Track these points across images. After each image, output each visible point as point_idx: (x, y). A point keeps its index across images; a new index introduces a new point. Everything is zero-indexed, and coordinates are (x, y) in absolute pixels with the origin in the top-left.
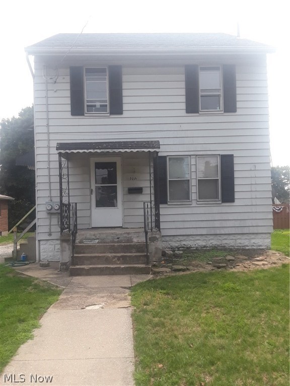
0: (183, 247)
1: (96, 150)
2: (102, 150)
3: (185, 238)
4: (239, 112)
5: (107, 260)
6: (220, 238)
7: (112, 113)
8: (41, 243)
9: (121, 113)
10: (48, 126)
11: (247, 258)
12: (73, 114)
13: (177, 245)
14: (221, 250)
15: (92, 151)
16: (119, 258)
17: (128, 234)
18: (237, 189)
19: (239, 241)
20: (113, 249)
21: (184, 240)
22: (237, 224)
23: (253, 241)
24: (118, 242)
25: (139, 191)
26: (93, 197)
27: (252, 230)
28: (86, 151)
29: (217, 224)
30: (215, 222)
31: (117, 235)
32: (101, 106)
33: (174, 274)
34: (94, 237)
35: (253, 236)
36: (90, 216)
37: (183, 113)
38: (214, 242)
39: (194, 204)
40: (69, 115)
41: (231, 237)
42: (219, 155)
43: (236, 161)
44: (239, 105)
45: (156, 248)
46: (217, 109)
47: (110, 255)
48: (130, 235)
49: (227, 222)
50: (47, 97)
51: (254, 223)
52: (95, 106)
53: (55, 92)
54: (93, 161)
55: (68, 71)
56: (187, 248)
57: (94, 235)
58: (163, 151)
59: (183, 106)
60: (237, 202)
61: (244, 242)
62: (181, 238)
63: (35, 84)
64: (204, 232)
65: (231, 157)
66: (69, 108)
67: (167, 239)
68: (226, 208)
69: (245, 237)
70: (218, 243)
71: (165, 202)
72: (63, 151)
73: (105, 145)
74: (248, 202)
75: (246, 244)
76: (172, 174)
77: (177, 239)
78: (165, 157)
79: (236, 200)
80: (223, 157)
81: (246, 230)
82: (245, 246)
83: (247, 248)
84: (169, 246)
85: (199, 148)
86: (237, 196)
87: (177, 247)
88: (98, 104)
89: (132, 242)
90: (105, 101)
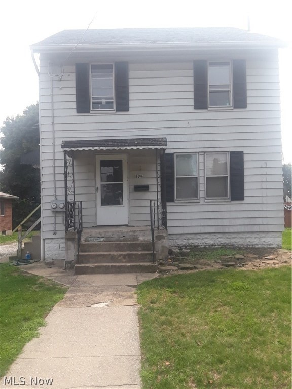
0: (191, 246)
1: (101, 148)
2: (107, 148)
3: (192, 236)
4: (249, 108)
5: (113, 259)
6: (229, 237)
7: (118, 110)
8: (46, 241)
9: (127, 110)
10: (53, 124)
11: (256, 256)
12: (78, 112)
13: (184, 243)
14: (230, 248)
15: (97, 148)
16: (124, 256)
17: (134, 232)
18: (246, 186)
19: (249, 240)
20: (119, 247)
21: (192, 239)
22: (247, 222)
23: (263, 239)
24: (123, 240)
25: (145, 188)
26: (99, 195)
27: (262, 228)
28: (91, 148)
29: (226, 222)
30: (224, 220)
31: (122, 233)
32: (107, 103)
33: (181, 272)
34: (99, 236)
35: (263, 235)
36: (96, 215)
37: (192, 109)
38: (223, 240)
39: (202, 201)
40: (74, 112)
41: (241, 235)
42: (228, 152)
43: (246, 158)
44: (249, 101)
45: (163, 247)
46: (226, 105)
47: (115, 253)
48: (136, 234)
49: (236, 220)
50: (52, 95)
51: (265, 221)
52: (101, 103)
53: (61, 89)
54: (99, 158)
55: (73, 68)
56: (195, 246)
57: (99, 233)
58: (170, 148)
59: (192, 102)
60: (246, 200)
61: (255, 241)
62: (188, 236)
63: (40, 81)
64: (212, 230)
65: (241, 153)
66: (74, 105)
67: (174, 237)
68: (236, 206)
69: (255, 235)
70: (227, 242)
71: (172, 200)
72: (68, 149)
73: (111, 143)
74: (258, 200)
75: (257, 242)
76: (179, 171)
77: (184, 237)
78: (172, 154)
79: (245, 198)
80: (233, 154)
81: (256, 229)
82: (254, 245)
83: (257, 246)
84: (176, 245)
85: (207, 145)
86: (246, 193)
87: (183, 245)
88: (104, 101)
89: (138, 240)
90: (112, 98)
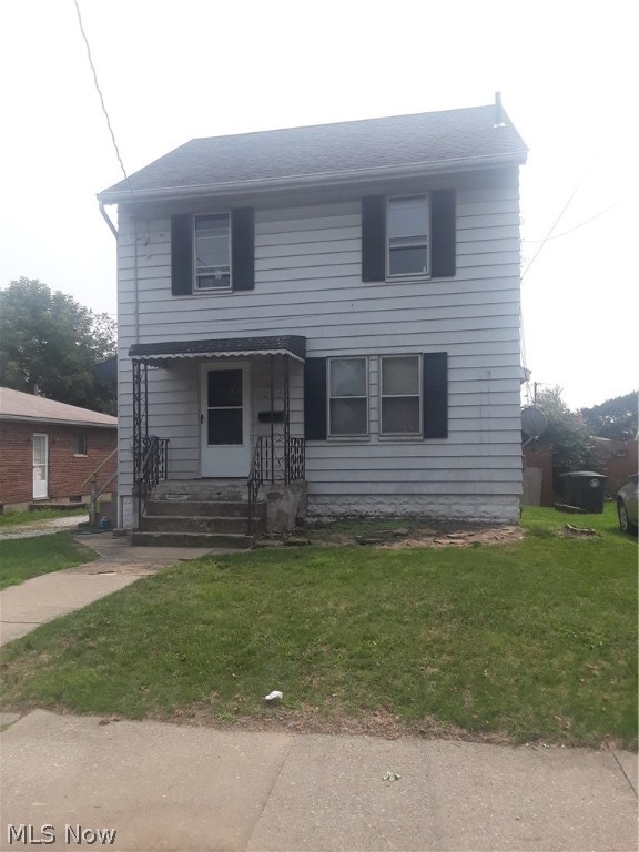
1: (186, 355)
2: (195, 354)
3: (357, 499)
4: (460, 274)
5: (192, 526)
7: (237, 287)
8: (125, 500)
9: (252, 288)
10: (137, 314)
12: (174, 293)
13: (343, 511)
15: (180, 355)
17: (235, 486)
18: (452, 414)
19: (456, 507)
22: (451, 476)
23: (483, 508)
24: (219, 499)
27: (479, 489)
29: (414, 476)
30: (411, 473)
31: (216, 488)
34: (181, 491)
36: (199, 460)
37: (358, 281)
39: (374, 439)
40: (168, 294)
41: (442, 500)
42: (421, 353)
43: (452, 363)
44: (459, 262)
45: (279, 512)
46: (422, 271)
47: (195, 518)
48: (237, 490)
49: (433, 472)
50: (136, 268)
52: (213, 277)
53: (149, 258)
54: (205, 368)
55: (168, 223)
57: (182, 488)
58: (317, 349)
59: (358, 270)
60: (452, 438)
61: (466, 509)
62: (351, 499)
63: (119, 247)
64: (390, 489)
65: (443, 357)
66: (168, 283)
68: (433, 448)
69: (468, 500)
70: (417, 510)
71: (323, 437)
74: (475, 438)
75: (471, 513)
77: (343, 500)
78: (323, 360)
79: (449, 435)
80: (428, 357)
81: (468, 489)
82: (466, 517)
83: (471, 520)
84: (330, 513)
85: (384, 341)
86: (452, 426)
87: (342, 515)
88: (218, 274)
90: (227, 269)
